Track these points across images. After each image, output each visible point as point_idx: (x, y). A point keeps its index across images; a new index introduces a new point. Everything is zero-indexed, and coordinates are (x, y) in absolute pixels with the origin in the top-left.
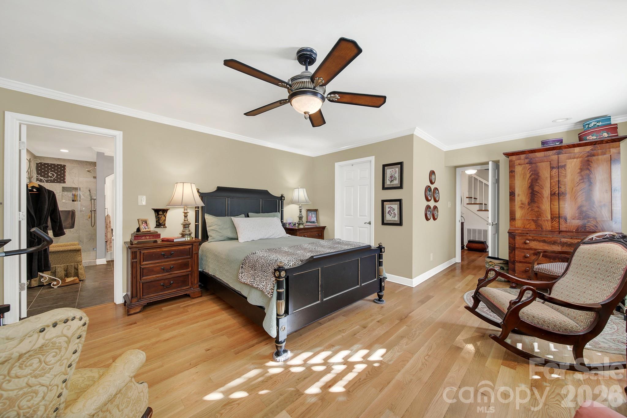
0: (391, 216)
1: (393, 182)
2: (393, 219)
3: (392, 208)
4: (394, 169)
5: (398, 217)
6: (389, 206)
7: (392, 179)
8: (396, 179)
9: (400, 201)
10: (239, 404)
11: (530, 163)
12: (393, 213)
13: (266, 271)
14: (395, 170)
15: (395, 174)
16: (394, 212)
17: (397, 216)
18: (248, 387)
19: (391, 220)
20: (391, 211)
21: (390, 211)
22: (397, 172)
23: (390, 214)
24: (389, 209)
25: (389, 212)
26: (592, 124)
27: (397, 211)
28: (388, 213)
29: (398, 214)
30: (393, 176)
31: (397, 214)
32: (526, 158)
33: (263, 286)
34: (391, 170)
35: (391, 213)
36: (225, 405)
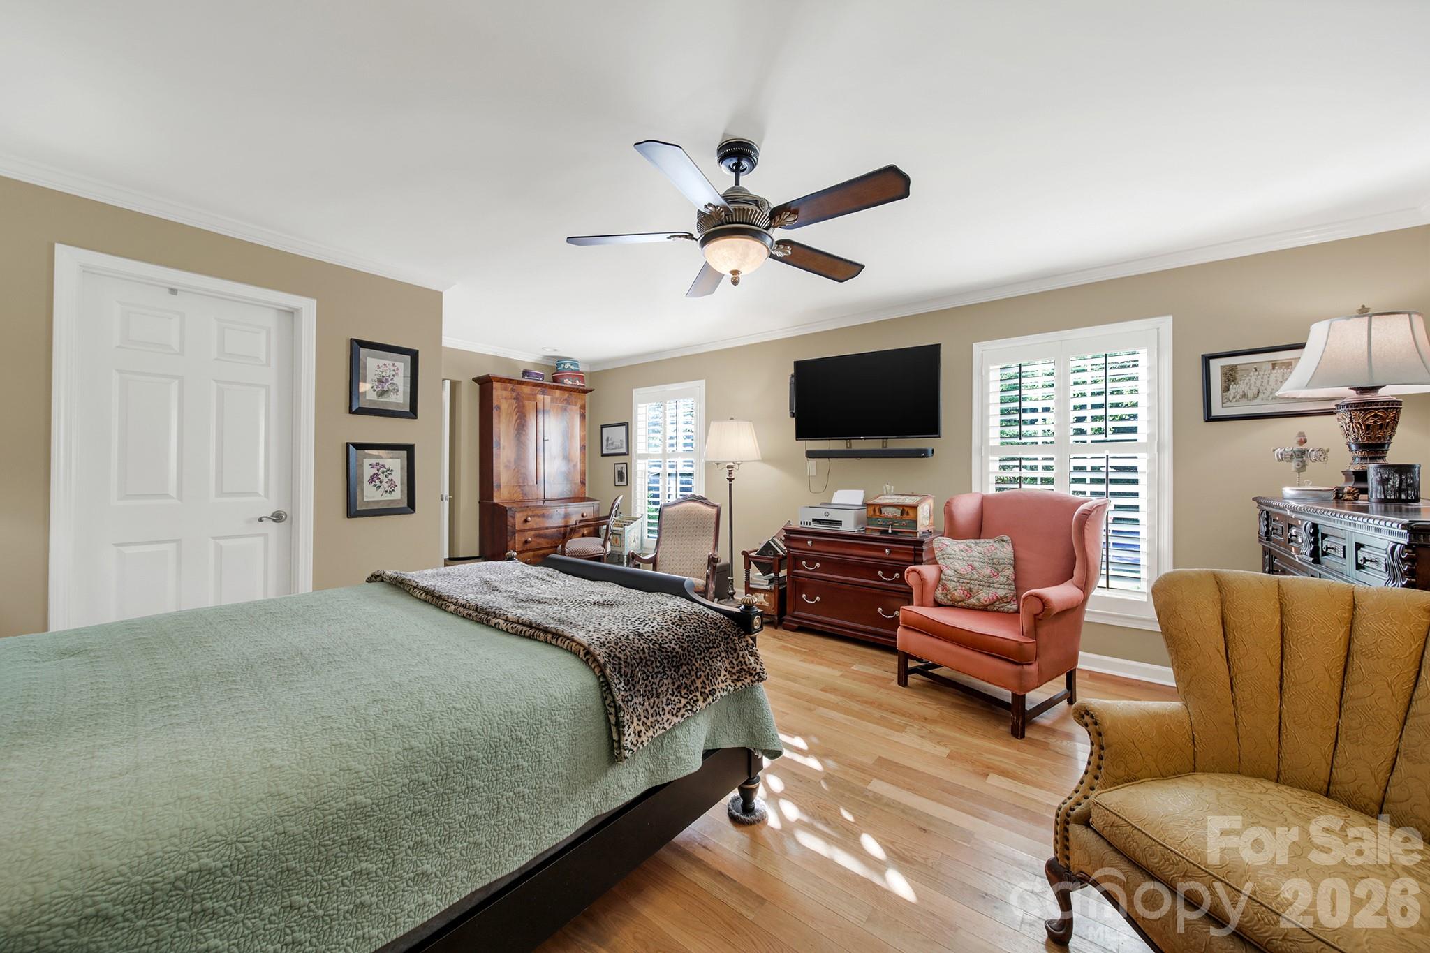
0: (382, 490)
1: (386, 395)
2: (387, 497)
3: (384, 466)
4: (391, 363)
5: (402, 491)
6: (374, 461)
7: (385, 389)
8: (398, 391)
9: (410, 449)
10: (892, 843)
11: (516, 398)
12: (386, 480)
13: (711, 645)
14: (393, 365)
15: (393, 375)
16: (390, 477)
17: (398, 489)
18: (848, 839)
19: (378, 502)
20: (381, 476)
21: (376, 475)
22: (401, 372)
23: (378, 482)
24: (375, 471)
25: (372, 477)
26: (567, 366)
27: (398, 475)
28: (371, 481)
29: (402, 484)
30: (387, 380)
31: (398, 483)
32: (513, 390)
33: (725, 683)
34: (381, 362)
35: (381, 482)
36: (907, 861)
